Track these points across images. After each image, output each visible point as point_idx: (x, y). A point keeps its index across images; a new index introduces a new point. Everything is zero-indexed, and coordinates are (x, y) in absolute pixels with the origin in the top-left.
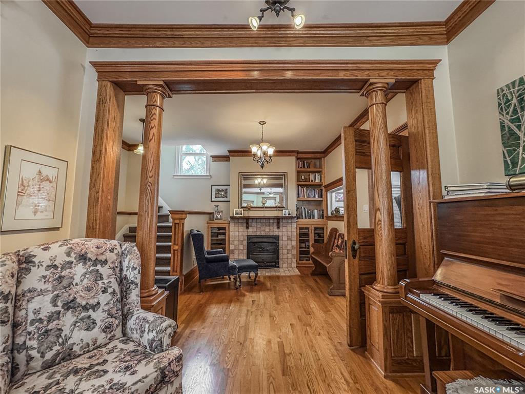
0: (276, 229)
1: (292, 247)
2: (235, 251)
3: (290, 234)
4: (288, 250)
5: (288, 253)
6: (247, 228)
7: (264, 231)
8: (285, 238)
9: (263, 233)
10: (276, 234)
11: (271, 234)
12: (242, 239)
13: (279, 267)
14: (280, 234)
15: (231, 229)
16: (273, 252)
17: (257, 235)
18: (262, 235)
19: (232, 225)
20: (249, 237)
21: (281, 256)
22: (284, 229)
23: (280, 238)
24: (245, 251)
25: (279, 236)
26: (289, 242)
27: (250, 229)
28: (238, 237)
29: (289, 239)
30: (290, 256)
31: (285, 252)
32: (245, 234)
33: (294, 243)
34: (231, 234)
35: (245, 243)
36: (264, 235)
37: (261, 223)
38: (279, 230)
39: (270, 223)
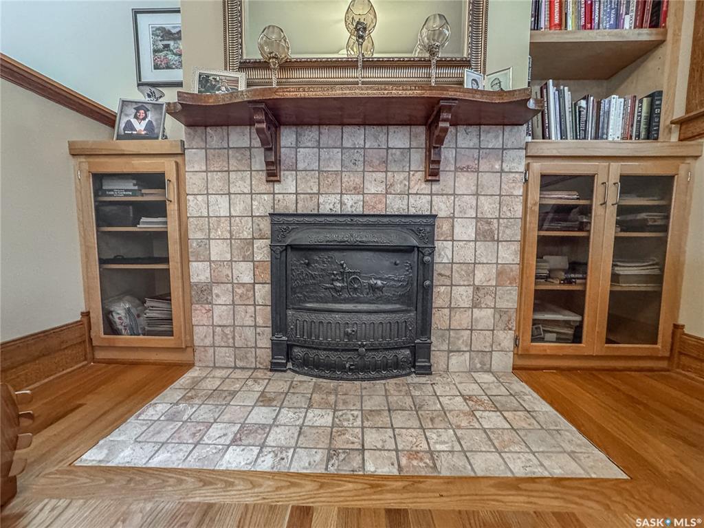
0: (418, 183)
1: (499, 274)
2: (216, 290)
3: (488, 207)
4: (477, 289)
5: (476, 305)
6: (273, 175)
7: (359, 190)
8: (465, 230)
9: (352, 204)
10: (419, 205)
11: (396, 205)
12: (246, 234)
13: (427, 371)
14: (442, 207)
15: (193, 182)
16: (400, 299)
17: (325, 209)
18: (348, 210)
19: (195, 161)
20: (281, 223)
21: (439, 319)
22: (465, 183)
23: (443, 227)
24: (263, 292)
25: (435, 216)
26: (485, 251)
27: (288, 183)
28: (225, 224)
29: (486, 233)
30: (485, 316)
31: (463, 295)
32: (263, 205)
33: (509, 254)
34: (195, 205)
35: (262, 251)
36: (359, 211)
37: (342, 148)
38: (436, 187)
39: (388, 148)
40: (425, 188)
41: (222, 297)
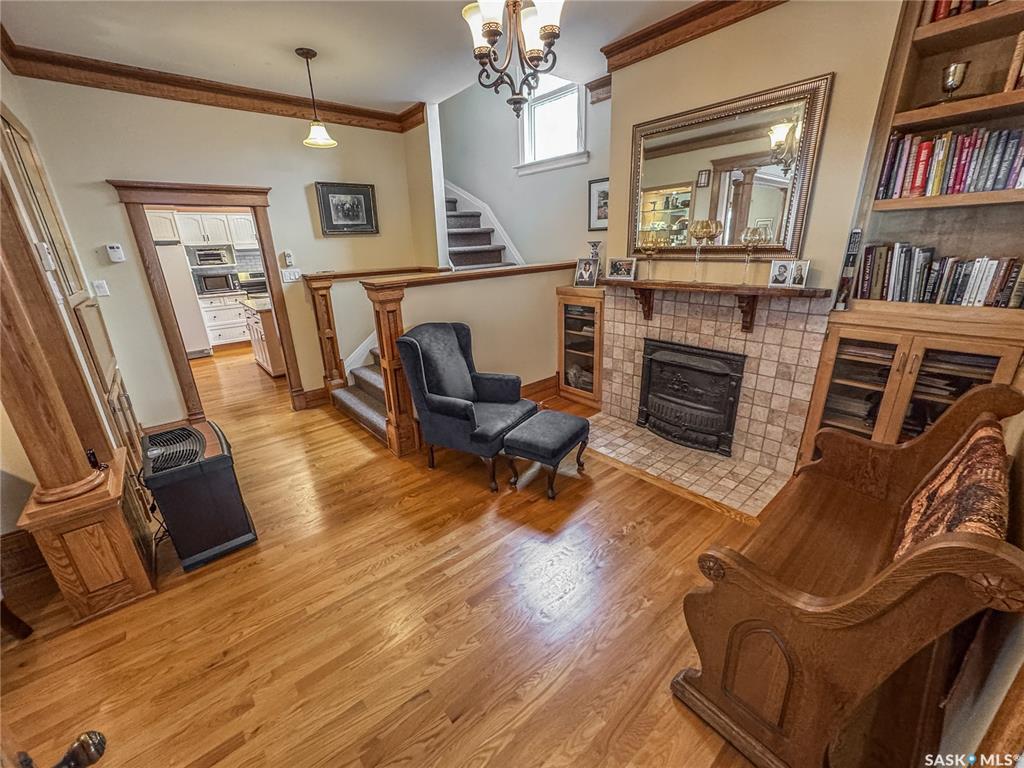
0: (737, 332)
1: (791, 405)
2: (614, 374)
3: (789, 356)
4: (772, 411)
5: (769, 421)
6: (648, 316)
7: (697, 331)
8: (768, 369)
9: (692, 340)
10: (736, 347)
11: (720, 344)
12: (632, 347)
13: (728, 454)
14: (752, 350)
15: (608, 313)
16: (714, 404)
17: (675, 340)
18: (689, 342)
19: (609, 303)
20: (652, 346)
21: (741, 424)
22: (772, 336)
23: (749, 365)
24: (637, 381)
25: (745, 357)
26: (782, 387)
27: (656, 321)
28: (622, 338)
29: (785, 373)
30: (776, 431)
31: (761, 413)
32: (642, 332)
33: (802, 393)
34: (608, 326)
35: (639, 358)
36: (696, 344)
37: (690, 304)
38: (749, 336)
39: (719, 306)
40: (742, 335)
41: (617, 379)
